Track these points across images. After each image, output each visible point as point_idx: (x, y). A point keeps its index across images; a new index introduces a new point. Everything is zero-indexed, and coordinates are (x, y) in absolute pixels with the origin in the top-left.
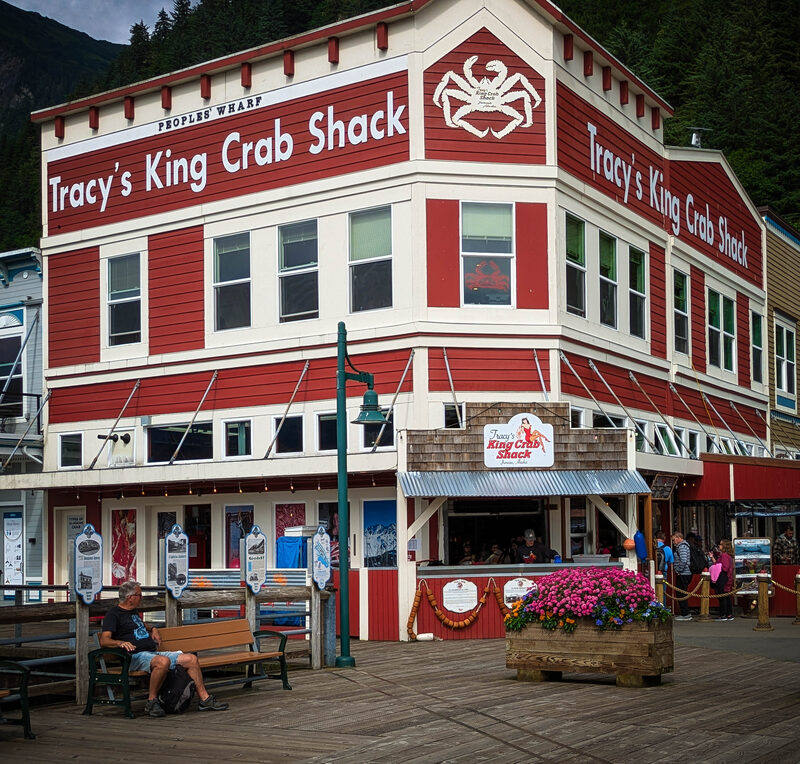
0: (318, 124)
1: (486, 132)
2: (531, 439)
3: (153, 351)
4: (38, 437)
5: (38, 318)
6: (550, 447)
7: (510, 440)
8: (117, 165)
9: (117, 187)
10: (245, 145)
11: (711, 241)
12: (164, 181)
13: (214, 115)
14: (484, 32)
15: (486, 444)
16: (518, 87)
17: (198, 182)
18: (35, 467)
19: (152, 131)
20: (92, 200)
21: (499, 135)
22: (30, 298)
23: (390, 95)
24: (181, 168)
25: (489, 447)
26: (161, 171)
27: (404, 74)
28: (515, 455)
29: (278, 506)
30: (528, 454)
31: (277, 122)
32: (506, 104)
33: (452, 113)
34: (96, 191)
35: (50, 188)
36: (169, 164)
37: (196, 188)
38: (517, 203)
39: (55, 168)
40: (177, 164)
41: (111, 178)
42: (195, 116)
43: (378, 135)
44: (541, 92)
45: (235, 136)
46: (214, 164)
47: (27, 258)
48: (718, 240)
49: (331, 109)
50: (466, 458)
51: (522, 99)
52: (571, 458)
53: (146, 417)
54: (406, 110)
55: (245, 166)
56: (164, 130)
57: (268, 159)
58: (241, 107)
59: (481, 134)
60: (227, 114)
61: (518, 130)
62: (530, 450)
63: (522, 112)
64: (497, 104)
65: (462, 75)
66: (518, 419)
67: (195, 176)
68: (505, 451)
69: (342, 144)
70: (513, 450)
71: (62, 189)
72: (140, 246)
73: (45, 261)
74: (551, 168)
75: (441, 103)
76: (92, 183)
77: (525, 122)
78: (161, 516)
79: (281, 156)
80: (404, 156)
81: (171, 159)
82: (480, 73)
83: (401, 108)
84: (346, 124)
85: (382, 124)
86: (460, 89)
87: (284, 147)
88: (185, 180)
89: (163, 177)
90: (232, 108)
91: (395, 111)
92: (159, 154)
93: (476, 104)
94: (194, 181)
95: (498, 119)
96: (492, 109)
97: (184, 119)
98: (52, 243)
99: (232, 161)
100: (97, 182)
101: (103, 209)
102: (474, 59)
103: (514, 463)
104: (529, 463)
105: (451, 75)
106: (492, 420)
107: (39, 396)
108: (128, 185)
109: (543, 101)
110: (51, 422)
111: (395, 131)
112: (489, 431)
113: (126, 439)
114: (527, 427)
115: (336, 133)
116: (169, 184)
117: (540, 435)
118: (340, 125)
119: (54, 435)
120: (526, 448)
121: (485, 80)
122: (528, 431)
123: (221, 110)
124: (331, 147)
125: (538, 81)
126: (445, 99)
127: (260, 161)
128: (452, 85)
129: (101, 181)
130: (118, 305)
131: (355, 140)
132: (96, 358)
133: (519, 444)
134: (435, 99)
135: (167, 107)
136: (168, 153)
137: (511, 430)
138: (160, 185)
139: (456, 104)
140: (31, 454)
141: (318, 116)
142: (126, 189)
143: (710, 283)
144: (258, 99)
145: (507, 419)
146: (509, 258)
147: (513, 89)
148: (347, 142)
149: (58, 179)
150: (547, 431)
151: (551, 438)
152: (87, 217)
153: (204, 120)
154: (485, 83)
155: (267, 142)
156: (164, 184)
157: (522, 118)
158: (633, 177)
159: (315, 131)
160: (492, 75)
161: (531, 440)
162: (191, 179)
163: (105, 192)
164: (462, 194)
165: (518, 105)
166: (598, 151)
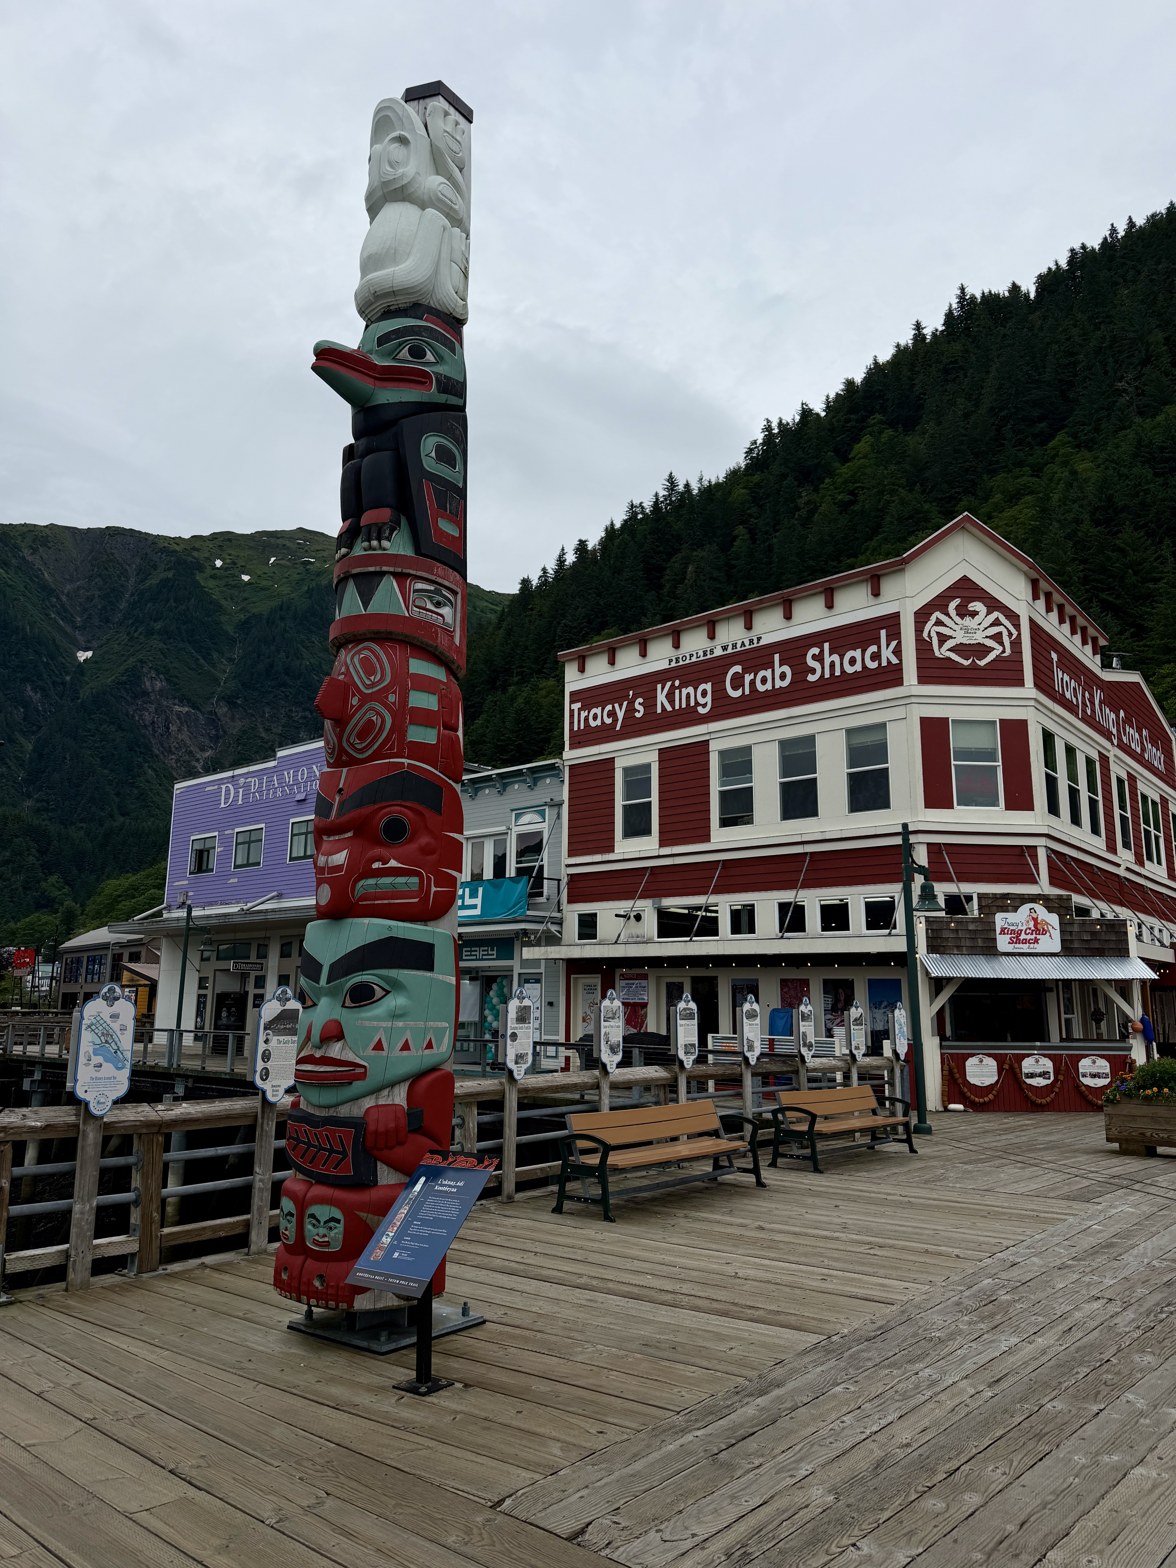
0: (814, 657)
1: (970, 661)
2: (1039, 926)
3: (663, 843)
4: (558, 915)
5: (559, 816)
6: (1056, 934)
7: (1020, 928)
8: (631, 693)
9: (631, 710)
10: (747, 676)
11: (1139, 750)
12: (673, 706)
13: (718, 652)
14: (965, 579)
15: (998, 930)
16: (996, 623)
17: (704, 706)
18: (553, 940)
19: (664, 665)
20: (608, 721)
21: (982, 663)
22: (552, 800)
23: (883, 633)
24: (688, 695)
25: (1000, 934)
26: (670, 697)
27: (896, 616)
28: (1025, 941)
29: (782, 980)
30: (1036, 941)
31: (777, 657)
32: (987, 637)
33: (940, 646)
34: (613, 714)
35: (572, 712)
36: (677, 692)
37: (701, 710)
38: (1001, 720)
39: (576, 696)
40: (684, 691)
41: (625, 703)
42: (701, 653)
43: (872, 665)
44: (1017, 626)
45: (738, 669)
46: (719, 694)
47: (552, 767)
48: (1143, 750)
49: (826, 646)
50: (980, 943)
51: (1000, 633)
52: (1076, 945)
53: (657, 899)
54: (899, 644)
55: (747, 692)
56: (673, 664)
57: (769, 686)
58: (743, 644)
59: (966, 663)
60: (730, 650)
61: (998, 659)
62: (1038, 937)
63: (1001, 644)
64: (979, 637)
65: (948, 615)
66: (1025, 909)
67: (701, 701)
68: (1016, 938)
69: (838, 673)
70: (1023, 936)
71: (582, 712)
72: (652, 758)
73: (567, 770)
74: (1029, 690)
75: (930, 637)
76: (609, 707)
77: (1004, 652)
78: (669, 986)
79: (779, 684)
80: (898, 681)
81: (680, 688)
82: (963, 612)
83: (894, 643)
84: (842, 657)
85: (876, 656)
86: (946, 626)
87: (783, 676)
88: (692, 704)
89: (672, 702)
90: (734, 646)
91: (888, 645)
92: (669, 684)
93: (960, 638)
94: (700, 705)
95: (981, 650)
96: (975, 642)
97: (691, 656)
98: (571, 755)
99: (735, 688)
100: (613, 707)
101: (618, 728)
102: (957, 601)
103: (1025, 948)
104: (1039, 948)
105: (937, 615)
106: (1004, 909)
107: (559, 880)
108: (641, 709)
109: (1019, 635)
110: (570, 901)
111: (889, 662)
112: (1000, 919)
113: (638, 918)
114: (1035, 916)
115: (832, 665)
116: (677, 707)
117: (1047, 924)
118: (836, 658)
119: (572, 913)
120: (1034, 935)
121: (968, 618)
122: (1035, 920)
123: (725, 648)
124: (827, 675)
125: (1014, 618)
126: (933, 634)
127: (761, 688)
128: (939, 623)
129: (616, 706)
130: (630, 805)
131: (849, 670)
132: (611, 849)
133: (1028, 931)
134: (925, 635)
135: (677, 646)
136: (677, 683)
137: (1020, 917)
138: (669, 708)
139: (943, 639)
140: (554, 928)
141: (815, 651)
142: (639, 711)
143: (1141, 787)
144: (759, 639)
145: (1015, 909)
146: (996, 767)
147: (992, 625)
148: (843, 671)
149: (579, 705)
150: (1053, 919)
151: (1057, 926)
152: (605, 734)
153: (709, 656)
154: (968, 621)
155: (768, 673)
156: (673, 708)
157: (1001, 648)
158: (1083, 696)
159: (811, 663)
160: (974, 614)
161: (1039, 929)
162: (697, 704)
163: (620, 715)
164: (952, 713)
165: (997, 638)
166: (1060, 675)
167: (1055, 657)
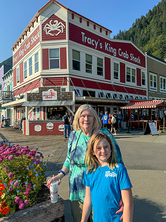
3: (20, 83)
6: (56, 96)
7: (48, 95)
8: (17, 54)
9: (17, 57)
10: (26, 46)
11: (127, 58)
14: (53, 15)
19: (20, 47)
21: (57, 35)
25: (43, 96)
26: (20, 53)
27: (39, 26)
30: (52, 97)
31: (29, 41)
32: (58, 28)
33: (47, 32)
37: (23, 55)
38: (60, 48)
43: (37, 39)
48: (130, 58)
49: (33, 36)
50: (39, 98)
52: (61, 98)
55: (26, 50)
59: (53, 35)
60: (25, 41)
63: (61, 30)
64: (56, 29)
65: (49, 24)
66: (49, 90)
68: (47, 97)
70: (49, 97)
72: (19, 66)
73: (13, 71)
74: (67, 40)
75: (45, 30)
77: (62, 32)
79: (29, 46)
80: (39, 41)
82: (53, 23)
86: (49, 27)
91: (38, 33)
93: (52, 29)
95: (56, 32)
98: (13, 68)
101: (16, 61)
102: (52, 21)
103: (49, 99)
105: (47, 24)
110: (14, 96)
111: (39, 37)
112: (44, 93)
114: (51, 92)
117: (54, 93)
125: (64, 23)
128: (47, 26)
130: (18, 76)
131: (35, 41)
132: (16, 85)
133: (50, 95)
136: (21, 50)
137: (48, 92)
138: (20, 56)
139: (48, 30)
144: (27, 38)
145: (47, 91)
146: (59, 59)
147: (59, 25)
149: (14, 58)
151: (56, 94)
153: (23, 43)
154: (54, 25)
158: (99, 44)
159: (32, 41)
161: (52, 94)
164: (49, 47)
165: (60, 28)
166: (86, 38)
167: (83, 34)
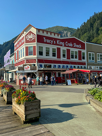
3: (17, 60)
14: (30, 31)
23: (24, 38)
31: (21, 41)
38: (33, 46)
39: (15, 46)
48: (73, 46)
50: (23, 69)
52: (32, 69)
56: (17, 43)
57: (20, 44)
59: (30, 40)
61: (33, 40)
64: (31, 37)
68: (26, 69)
74: (36, 43)
98: (14, 52)
102: (29, 34)
106: (25, 66)
110: (15, 66)
111: (24, 41)
125: (35, 35)
128: (27, 36)
130: (16, 57)
134: (26, 38)
139: (28, 38)
146: (33, 51)
158: (53, 42)
162: (18, 46)
164: (28, 46)
165: (33, 37)
166: (46, 40)
167: (44, 38)
